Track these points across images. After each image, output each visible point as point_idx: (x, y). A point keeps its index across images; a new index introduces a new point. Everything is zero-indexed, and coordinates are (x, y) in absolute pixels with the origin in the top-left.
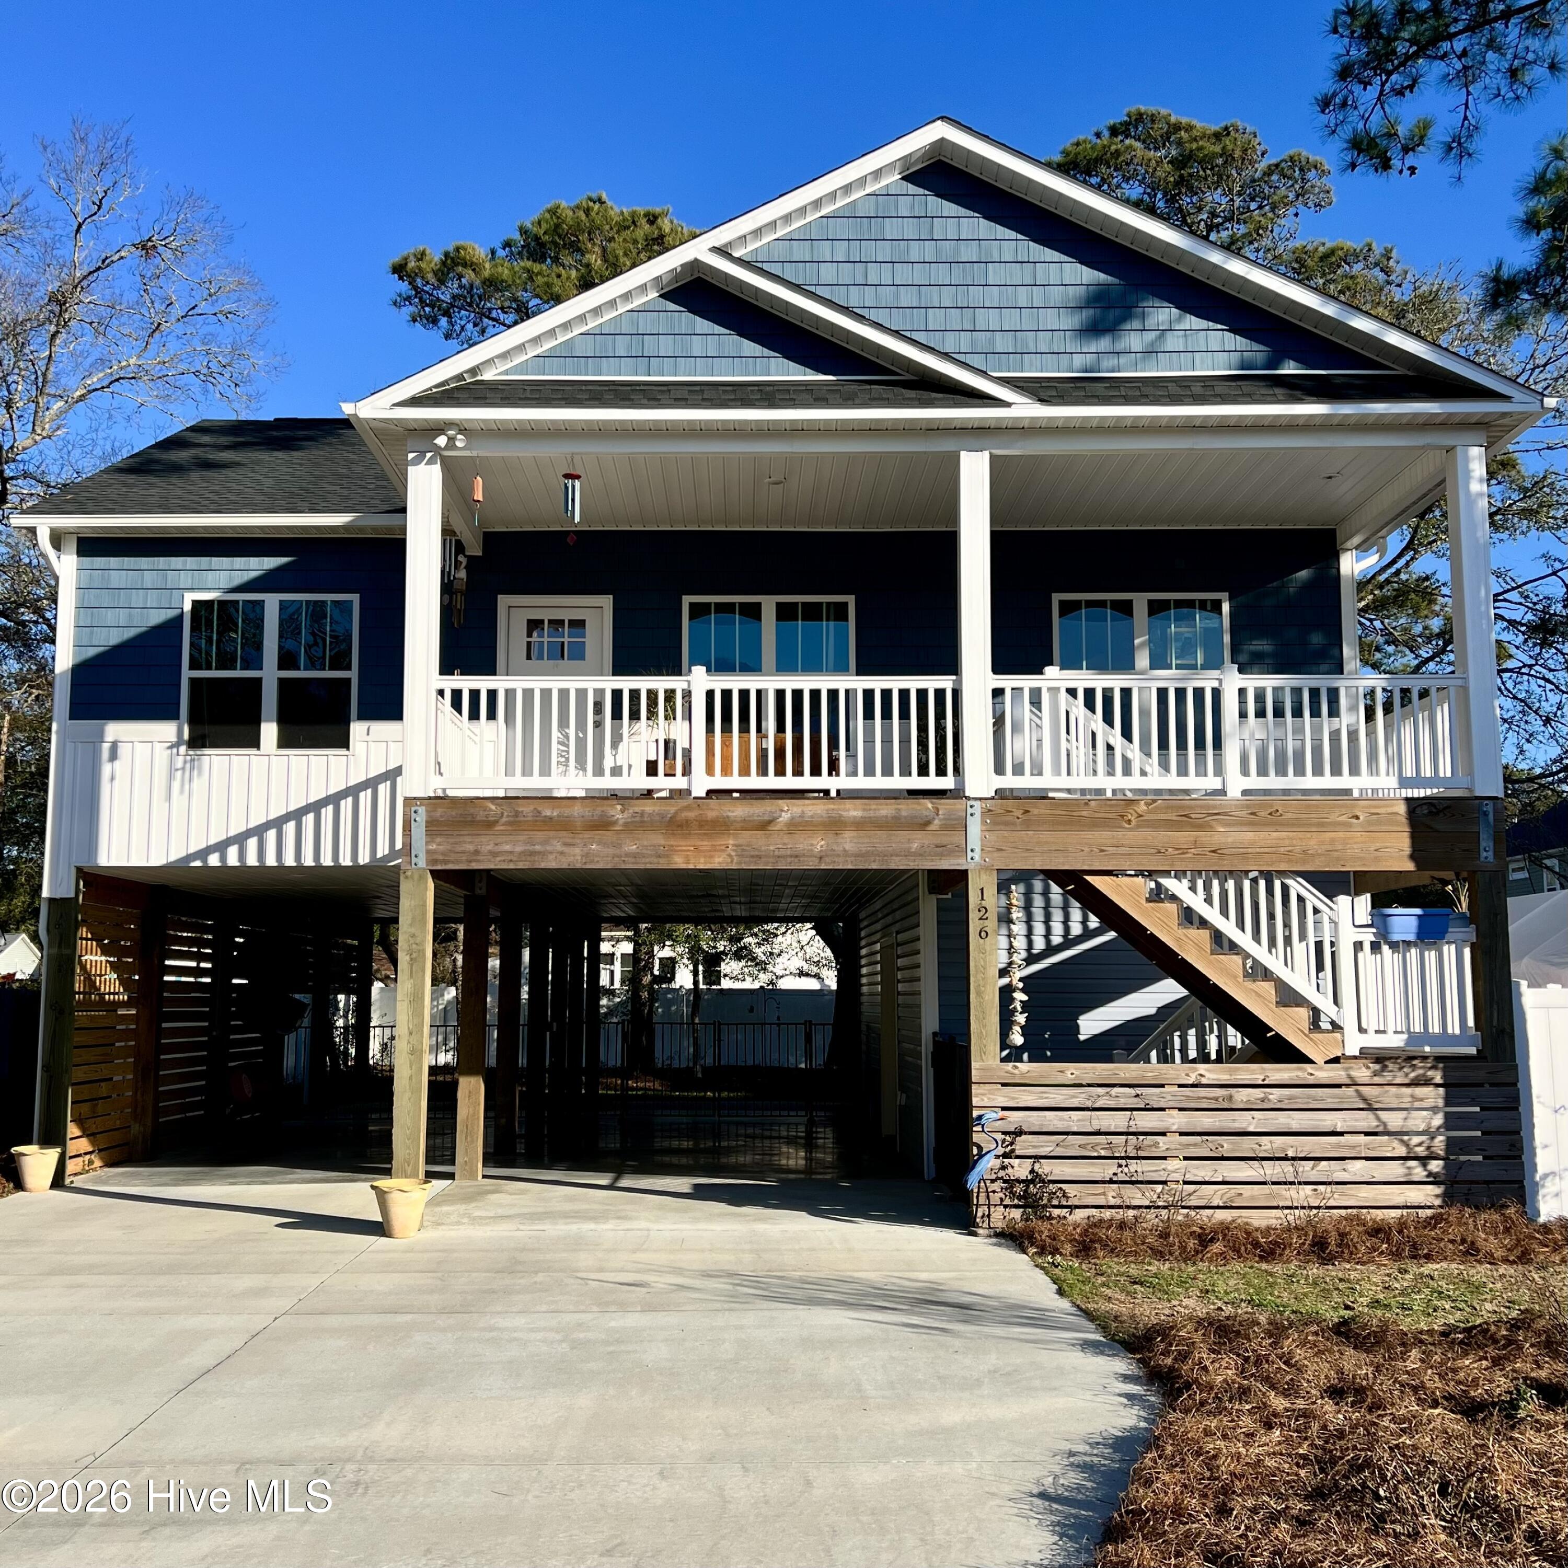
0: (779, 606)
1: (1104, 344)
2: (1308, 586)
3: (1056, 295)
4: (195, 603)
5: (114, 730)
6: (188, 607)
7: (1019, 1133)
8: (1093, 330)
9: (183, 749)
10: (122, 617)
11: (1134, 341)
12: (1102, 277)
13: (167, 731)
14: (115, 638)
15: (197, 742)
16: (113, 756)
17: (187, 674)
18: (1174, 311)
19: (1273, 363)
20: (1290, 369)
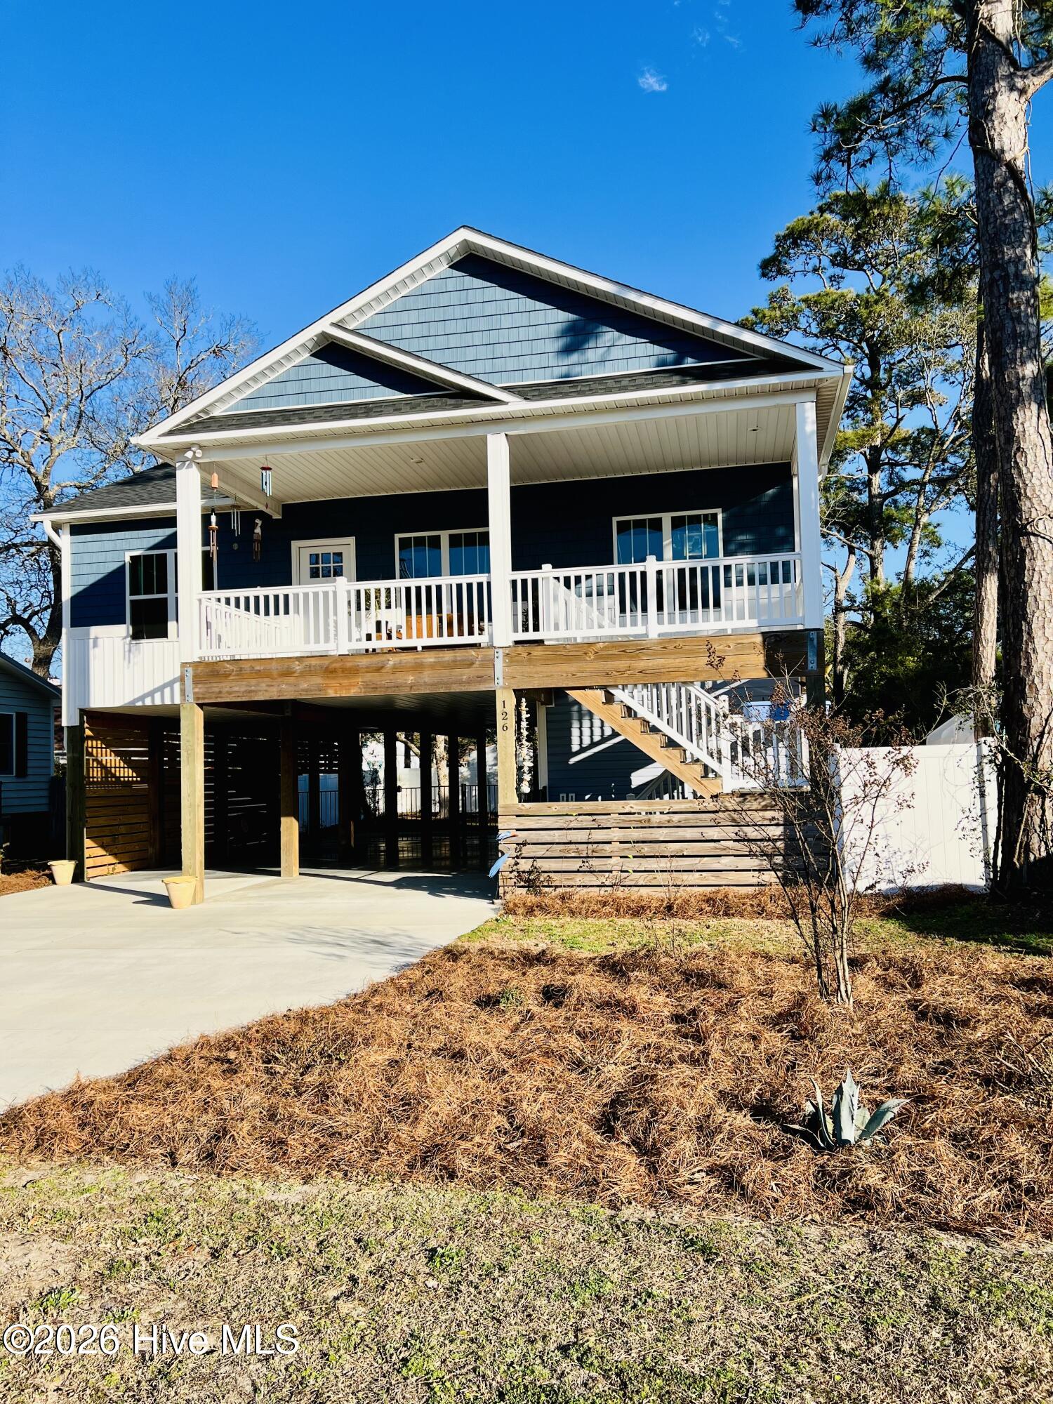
0: (451, 536)
1: (574, 358)
3: (544, 331)
4: (132, 558)
5: (95, 631)
6: (128, 560)
7: (524, 844)
8: (568, 350)
9: (129, 639)
10: (94, 569)
11: (592, 355)
12: (571, 316)
13: (123, 630)
14: (92, 580)
15: (136, 636)
16: (95, 645)
17: (129, 598)
18: (616, 334)
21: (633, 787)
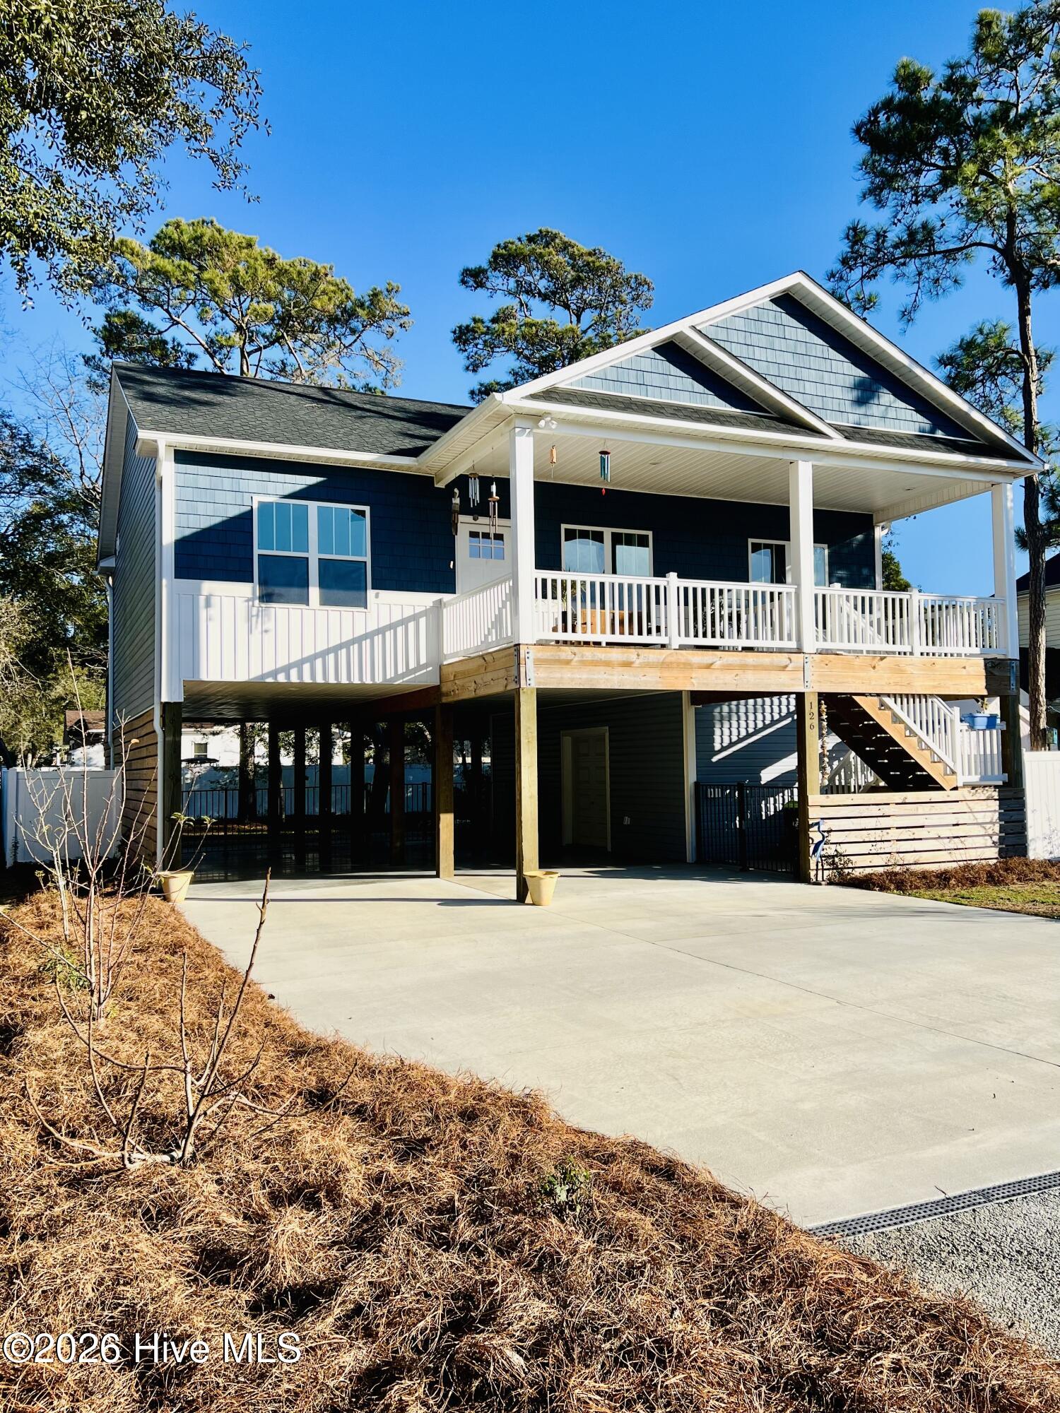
0: (613, 534)
1: (862, 410)
2: (861, 543)
3: (841, 380)
4: (260, 503)
5: (208, 586)
6: (255, 506)
7: (829, 831)
8: (861, 402)
9: (257, 602)
10: (210, 509)
11: (874, 409)
12: (862, 374)
13: (245, 591)
14: (206, 523)
15: (266, 598)
16: (208, 605)
17: (257, 552)
18: (892, 397)
19: (933, 431)
20: (939, 434)
21: (763, 783)
